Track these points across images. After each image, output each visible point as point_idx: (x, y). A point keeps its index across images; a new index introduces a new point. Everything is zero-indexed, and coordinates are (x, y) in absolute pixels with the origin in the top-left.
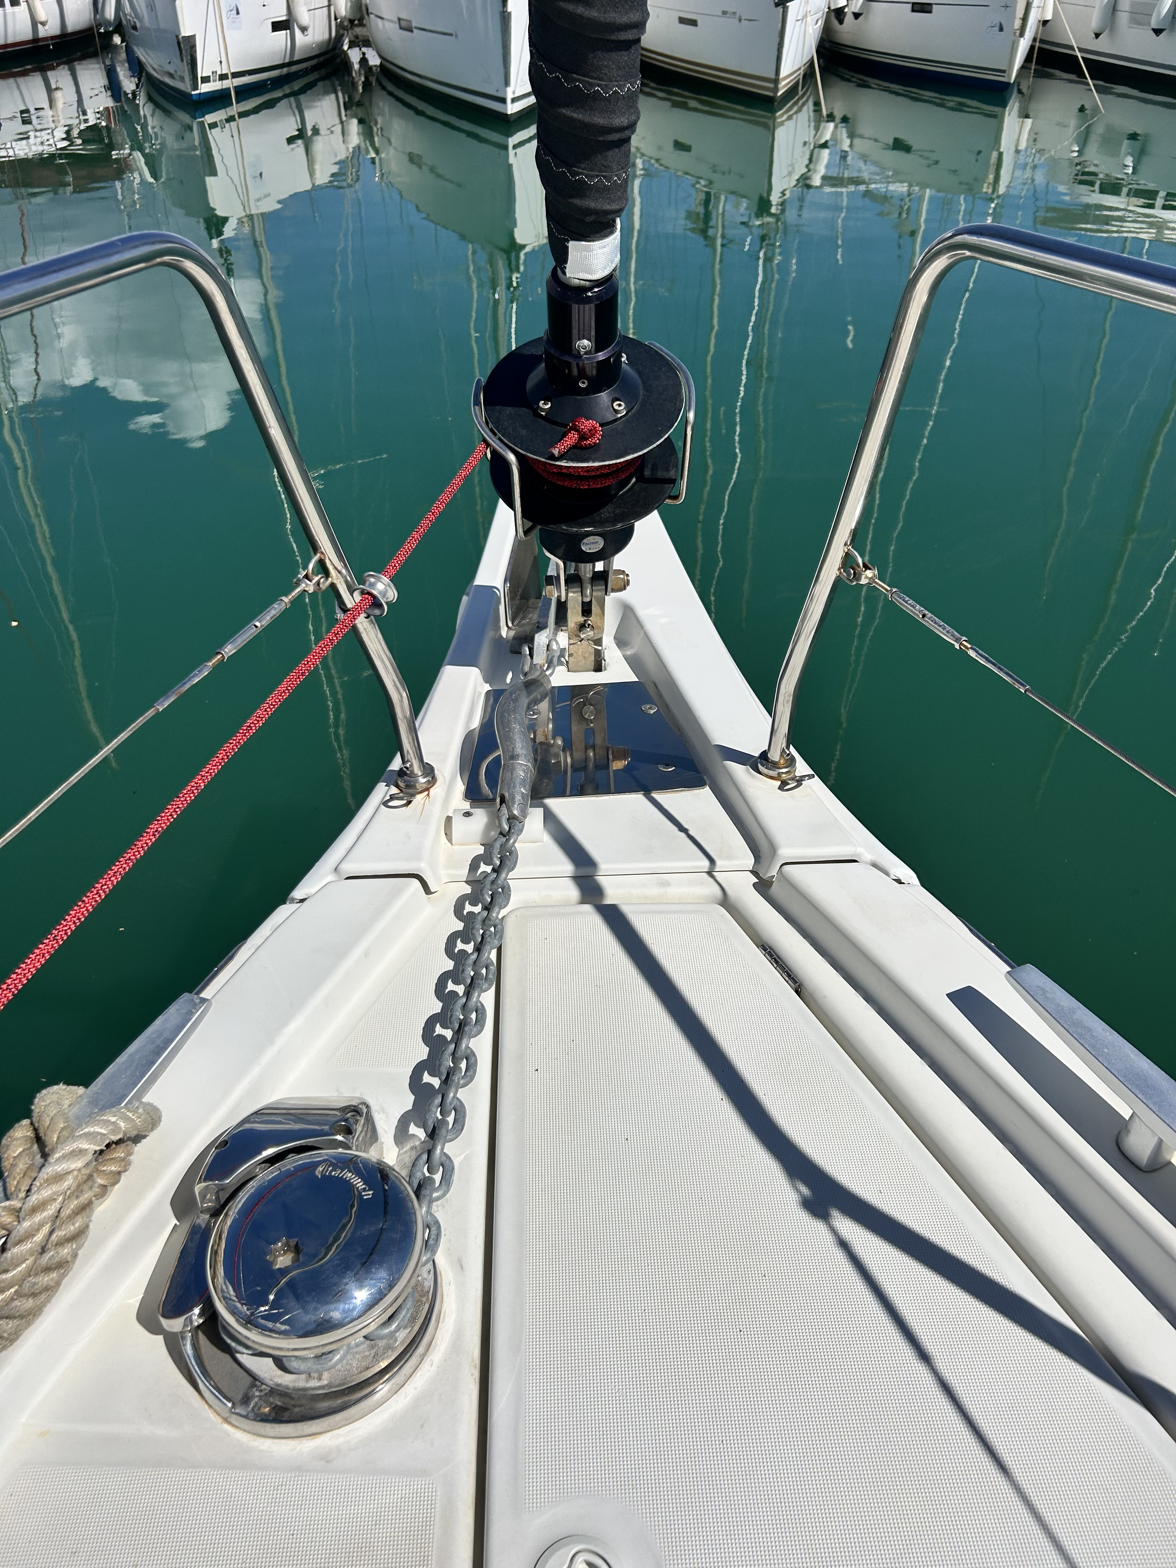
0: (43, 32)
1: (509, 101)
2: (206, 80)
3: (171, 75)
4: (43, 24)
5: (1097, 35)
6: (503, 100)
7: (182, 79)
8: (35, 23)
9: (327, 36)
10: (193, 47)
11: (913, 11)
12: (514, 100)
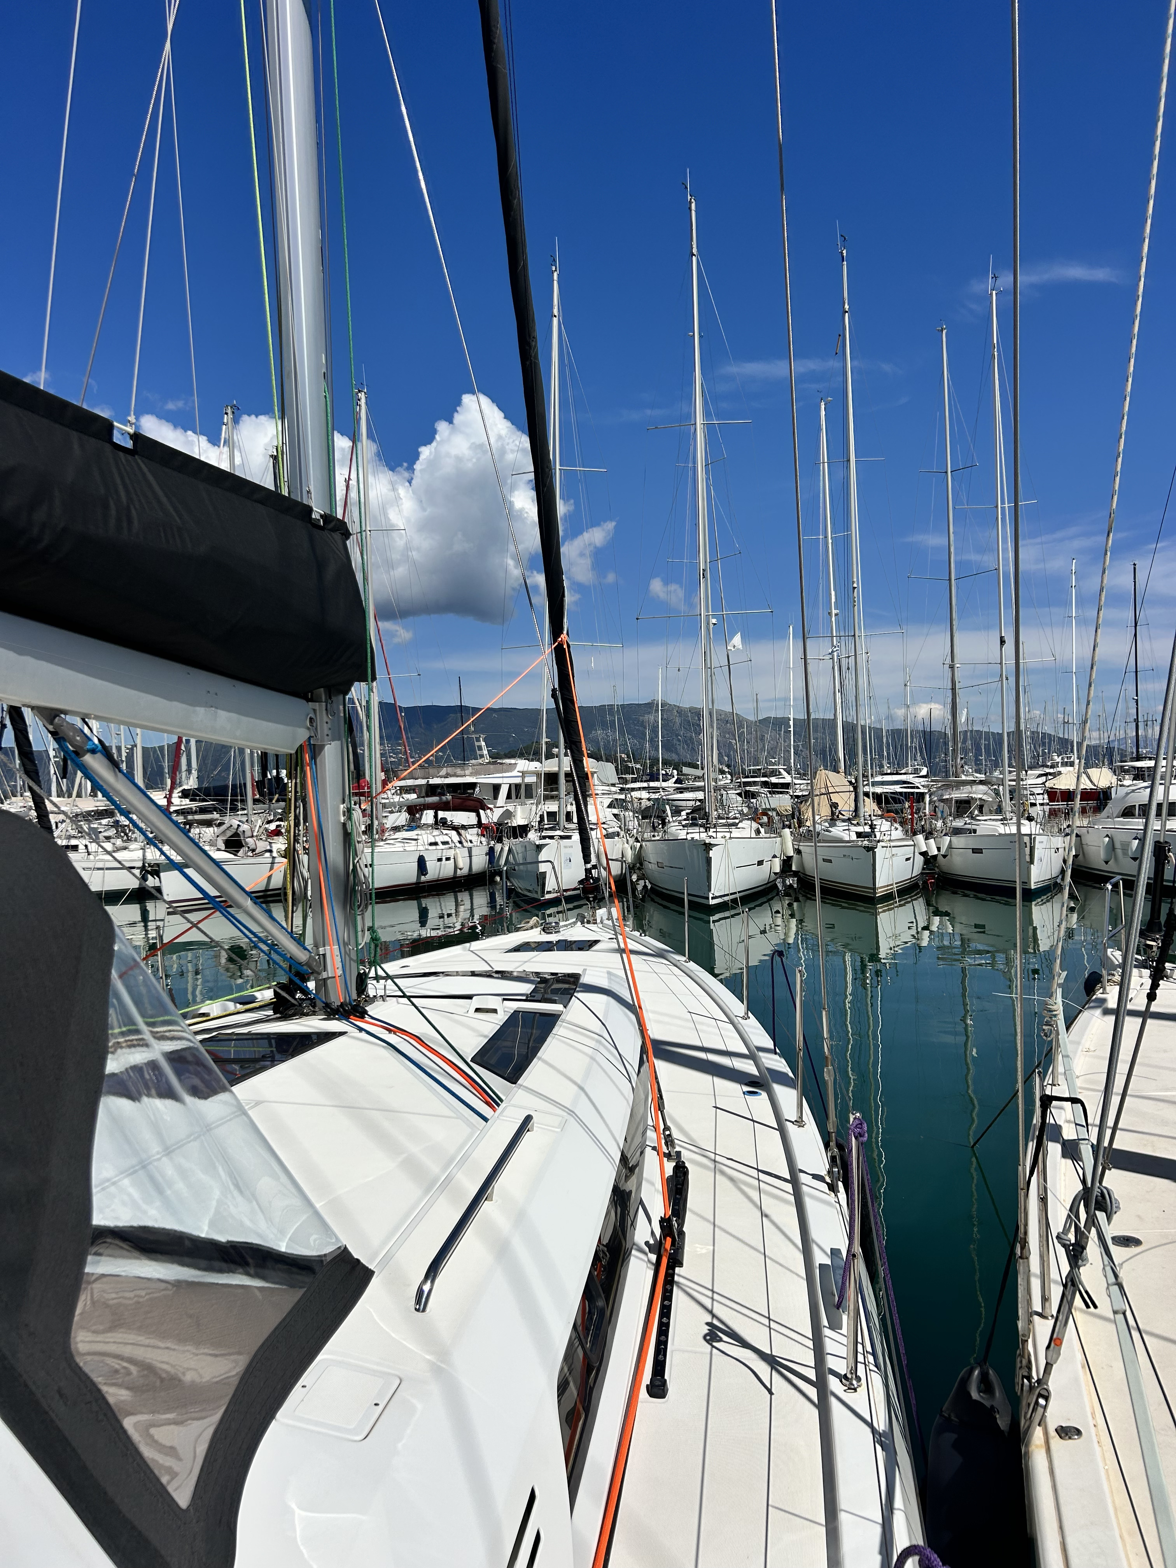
0: (459, 872)
1: (710, 898)
2: (549, 892)
3: (529, 891)
4: (461, 869)
5: (1107, 863)
6: (708, 898)
7: (537, 892)
8: (456, 867)
9: (619, 872)
10: (545, 878)
11: (973, 853)
12: (713, 898)
